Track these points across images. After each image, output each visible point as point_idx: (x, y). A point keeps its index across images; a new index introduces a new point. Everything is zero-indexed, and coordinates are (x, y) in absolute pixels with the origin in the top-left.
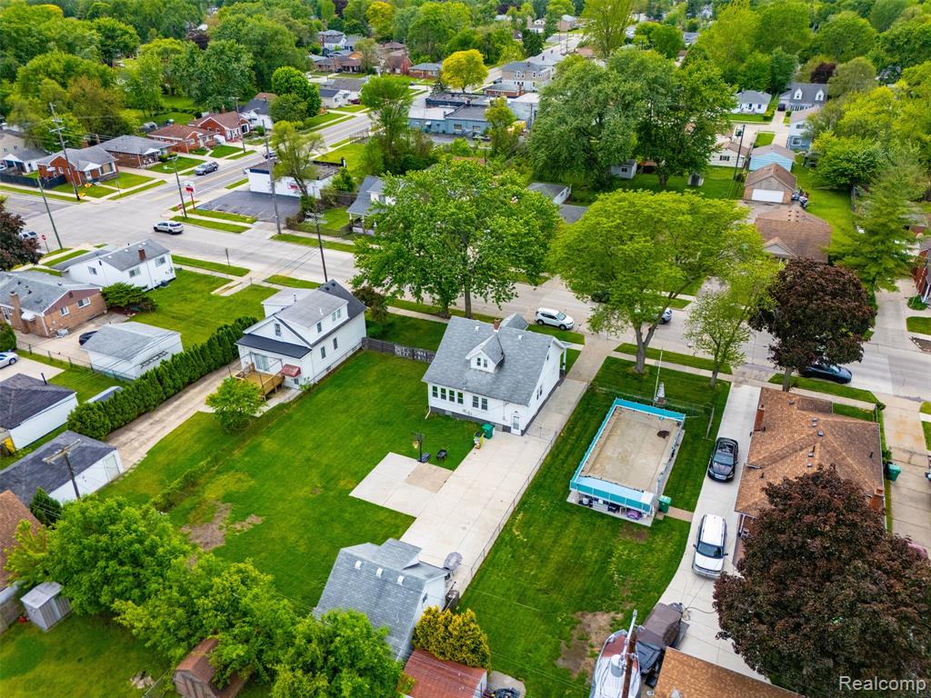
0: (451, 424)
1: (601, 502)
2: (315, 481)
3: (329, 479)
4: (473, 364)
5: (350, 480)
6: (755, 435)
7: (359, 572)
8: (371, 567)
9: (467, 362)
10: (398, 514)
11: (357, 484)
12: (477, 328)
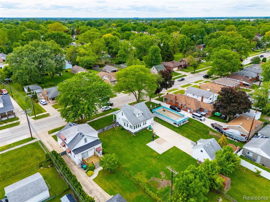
0: (140, 133)
2: (151, 159)
3: (152, 157)
4: (137, 116)
5: (154, 153)
6: (177, 101)
7: (207, 147)
8: (208, 144)
9: (135, 116)
10: (172, 148)
11: (156, 152)
12: (129, 108)
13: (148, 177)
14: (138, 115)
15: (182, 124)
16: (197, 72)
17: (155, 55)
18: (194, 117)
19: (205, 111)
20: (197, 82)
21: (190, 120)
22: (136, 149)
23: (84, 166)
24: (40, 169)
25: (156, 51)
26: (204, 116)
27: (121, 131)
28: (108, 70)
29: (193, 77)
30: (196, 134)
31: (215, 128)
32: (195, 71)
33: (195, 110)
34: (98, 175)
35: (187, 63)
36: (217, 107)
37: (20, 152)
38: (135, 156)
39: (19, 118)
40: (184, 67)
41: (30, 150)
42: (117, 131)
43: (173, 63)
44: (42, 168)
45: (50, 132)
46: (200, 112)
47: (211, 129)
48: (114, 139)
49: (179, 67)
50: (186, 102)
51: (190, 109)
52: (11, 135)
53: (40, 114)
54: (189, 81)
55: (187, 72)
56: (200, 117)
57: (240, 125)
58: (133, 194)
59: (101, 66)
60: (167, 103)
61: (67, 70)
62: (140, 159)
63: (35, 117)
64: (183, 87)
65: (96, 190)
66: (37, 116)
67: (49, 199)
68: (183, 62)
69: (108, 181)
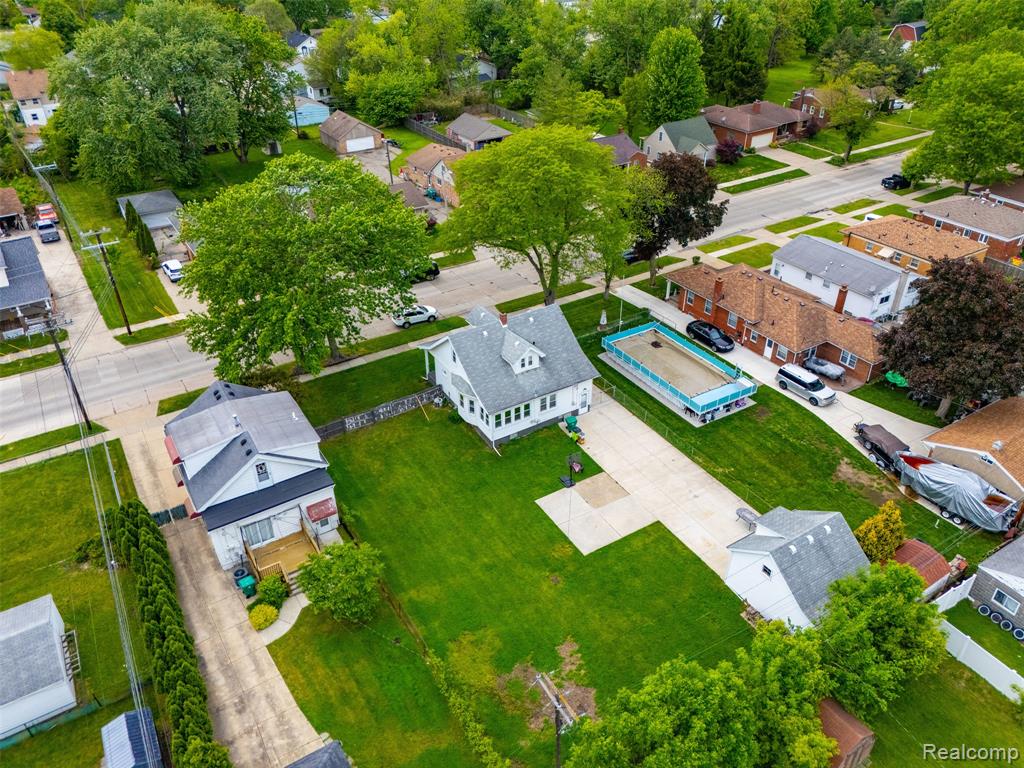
0: (525, 443)
1: (721, 408)
2: (536, 574)
3: (543, 562)
4: (517, 369)
5: (558, 546)
6: (722, 304)
7: (798, 554)
8: (801, 542)
9: (507, 371)
10: (644, 531)
11: (570, 543)
12: (485, 333)
13: (502, 664)
14: (523, 365)
15: (721, 414)
16: (862, 158)
17: (674, 76)
18: (783, 385)
19: (844, 359)
20: (844, 209)
21: (762, 394)
22: (485, 521)
23: (247, 582)
24: (80, 570)
25: (680, 52)
26: (837, 380)
27: (447, 427)
28: (467, 138)
29: (836, 184)
30: (775, 469)
31: (868, 446)
32: (852, 153)
33: (795, 351)
34: (296, 626)
35: (822, 112)
36: (897, 348)
37: (29, 484)
38: (473, 555)
39: (69, 335)
40: (805, 134)
41: (67, 481)
42: (431, 424)
43: (756, 111)
44: (86, 566)
45: (166, 406)
46: (817, 363)
47: (849, 451)
48: (405, 464)
49: (779, 131)
50: (762, 308)
51: (776, 345)
52: (21, 404)
53: (152, 324)
54: (809, 203)
55: (815, 155)
56: (815, 386)
57: (993, 452)
58: (415, 737)
59: (446, 116)
60: (680, 309)
61: (307, 131)
62: (489, 568)
63: (130, 332)
64: (776, 228)
65: (267, 696)
66: (134, 328)
67: (72, 716)
68: (804, 107)
69: (326, 658)
